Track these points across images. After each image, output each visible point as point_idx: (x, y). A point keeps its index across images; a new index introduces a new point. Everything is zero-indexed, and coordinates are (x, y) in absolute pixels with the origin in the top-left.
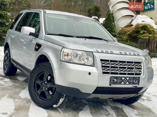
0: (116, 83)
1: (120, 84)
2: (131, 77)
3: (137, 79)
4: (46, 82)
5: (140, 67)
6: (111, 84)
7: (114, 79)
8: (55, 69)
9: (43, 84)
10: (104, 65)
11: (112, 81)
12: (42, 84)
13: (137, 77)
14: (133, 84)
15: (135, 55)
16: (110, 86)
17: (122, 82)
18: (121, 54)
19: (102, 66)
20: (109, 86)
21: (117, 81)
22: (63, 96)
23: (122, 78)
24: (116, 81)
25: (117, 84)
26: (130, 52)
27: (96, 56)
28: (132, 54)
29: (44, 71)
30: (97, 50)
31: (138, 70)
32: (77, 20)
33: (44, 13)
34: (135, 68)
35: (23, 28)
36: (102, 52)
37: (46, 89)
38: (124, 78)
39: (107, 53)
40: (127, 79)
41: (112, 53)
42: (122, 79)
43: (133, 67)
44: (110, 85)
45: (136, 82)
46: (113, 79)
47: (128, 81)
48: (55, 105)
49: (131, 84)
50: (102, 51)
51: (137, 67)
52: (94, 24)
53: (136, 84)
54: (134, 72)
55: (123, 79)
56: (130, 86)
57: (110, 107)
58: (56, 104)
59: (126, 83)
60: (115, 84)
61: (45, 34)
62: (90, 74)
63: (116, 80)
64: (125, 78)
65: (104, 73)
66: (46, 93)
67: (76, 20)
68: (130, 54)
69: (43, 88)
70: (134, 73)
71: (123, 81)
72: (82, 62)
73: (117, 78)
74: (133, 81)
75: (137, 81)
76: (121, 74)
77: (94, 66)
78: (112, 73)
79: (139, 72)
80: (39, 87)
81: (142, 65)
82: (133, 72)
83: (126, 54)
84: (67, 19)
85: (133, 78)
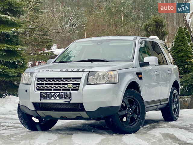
1: (50, 99)
2: (61, 92)
3: (68, 94)
5: (78, 82)
6: (41, 99)
10: (39, 82)
11: (42, 96)
14: (64, 99)
15: (78, 71)
16: (39, 101)
17: (52, 97)
18: (61, 71)
19: (37, 84)
21: (47, 96)
23: (52, 93)
25: (47, 99)
28: (75, 70)
30: (39, 70)
31: (73, 85)
41: (52, 71)
42: (52, 95)
43: (69, 82)
45: (68, 97)
49: (63, 99)
50: (43, 71)
53: (68, 99)
56: (61, 101)
59: (57, 99)
60: (45, 99)
62: (26, 91)
63: (45, 95)
64: (55, 93)
73: (46, 93)
74: (64, 96)
77: (31, 84)
78: (45, 90)
79: (74, 87)
81: (81, 81)
82: (67, 88)
83: (67, 71)
85: (64, 93)
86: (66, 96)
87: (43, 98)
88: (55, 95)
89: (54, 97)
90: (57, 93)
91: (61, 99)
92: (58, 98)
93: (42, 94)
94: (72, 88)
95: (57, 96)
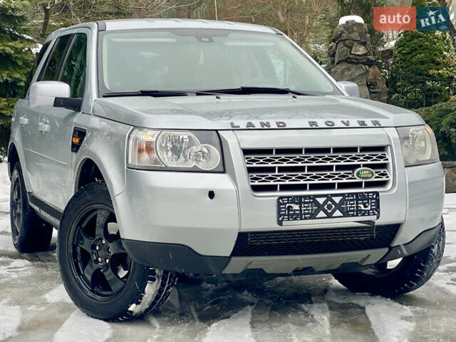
0: (299, 216)
1: (313, 216)
2: (349, 194)
3: (368, 199)
4: (104, 242)
5: (382, 161)
6: (282, 220)
7: (292, 205)
8: (116, 194)
9: (97, 248)
10: (255, 165)
11: (283, 211)
12: (93, 247)
13: (368, 193)
14: (357, 215)
15: (363, 125)
16: (278, 228)
17: (317, 212)
18: (314, 127)
19: (250, 170)
20: (276, 227)
21: (301, 210)
22: (155, 274)
23: (317, 199)
24: (297, 210)
25: (301, 219)
26: (345, 120)
27: (226, 141)
28: (354, 123)
29: (95, 206)
30: (232, 124)
31: (374, 171)
32: (207, 40)
33: (99, 31)
34: (364, 166)
35: (35, 87)
36: (250, 127)
37: (107, 261)
38: (325, 199)
39: (266, 127)
40: (333, 202)
41: (282, 127)
42: (317, 204)
43: (356, 162)
44: (280, 223)
45: (369, 208)
46: (287, 205)
47: (338, 207)
48: (134, 305)
49: (353, 215)
50: (250, 124)
51: (369, 162)
52: (273, 44)
53: (369, 215)
54: (360, 177)
55: (321, 201)
56: (350, 222)
57: (325, 305)
58: (138, 303)
59: (334, 215)
60: (295, 219)
61: (99, 97)
62: (211, 195)
63: (296, 207)
64: (329, 197)
65: (256, 189)
66: (108, 275)
67: (203, 39)
68: (345, 126)
69: (100, 260)
70: (358, 180)
71: (320, 207)
72: (191, 165)
73: (299, 200)
74: (357, 207)
75: (371, 206)
76: (313, 187)
77: (224, 172)
78: (284, 188)
79: (376, 177)
80: (86, 258)
81: (389, 156)
82: (355, 179)
83: (330, 126)
84: (174, 40)
85: (357, 197)
86: (362, 207)
87: (289, 215)
88: (329, 202)
89: (325, 212)
90: (333, 198)
91: (349, 216)
92: (338, 213)
93: (285, 204)
94: (373, 179)
95: (334, 206)
